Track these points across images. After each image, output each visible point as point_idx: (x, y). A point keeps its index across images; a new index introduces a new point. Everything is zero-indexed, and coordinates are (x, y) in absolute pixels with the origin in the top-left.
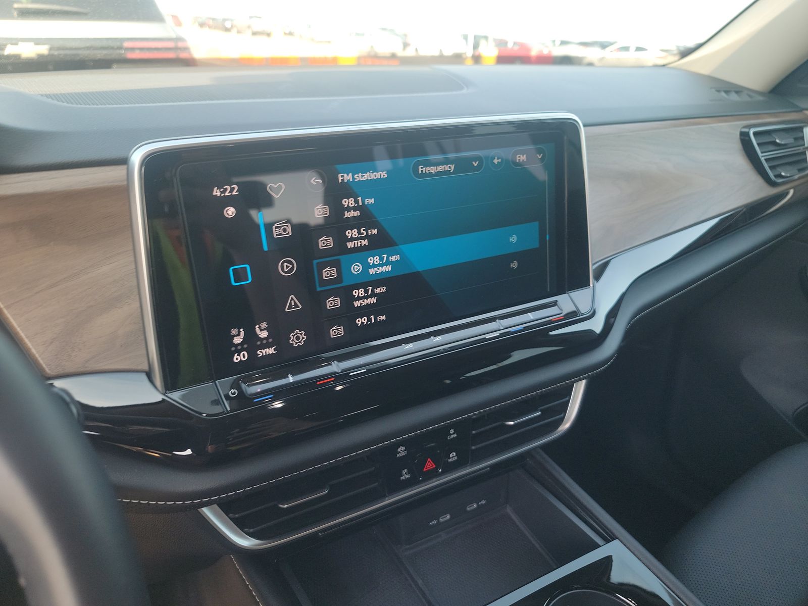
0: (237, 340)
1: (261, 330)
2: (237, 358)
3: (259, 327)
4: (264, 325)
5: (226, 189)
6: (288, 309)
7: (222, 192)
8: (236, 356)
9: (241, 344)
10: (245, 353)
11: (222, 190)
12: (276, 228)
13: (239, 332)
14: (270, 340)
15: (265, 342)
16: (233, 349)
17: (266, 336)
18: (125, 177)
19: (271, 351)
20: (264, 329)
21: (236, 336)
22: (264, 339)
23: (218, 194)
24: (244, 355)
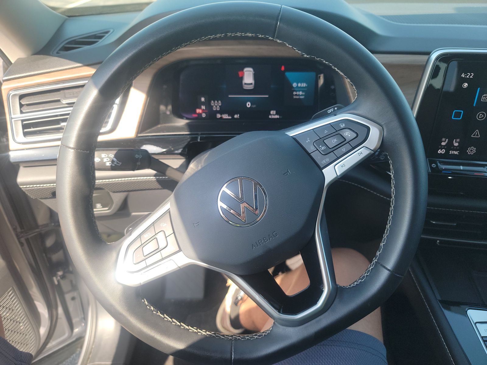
0: (443, 144)
1: (456, 142)
2: (439, 151)
3: (456, 141)
4: (458, 140)
5: (468, 75)
6: (473, 136)
7: (465, 76)
8: (440, 150)
9: (444, 146)
10: (444, 150)
11: (466, 75)
12: (484, 96)
13: (446, 140)
14: (458, 148)
15: (455, 148)
16: (440, 147)
17: (457, 145)
18: (426, 61)
19: (456, 153)
20: (457, 142)
21: (443, 141)
22: (456, 146)
23: (464, 76)
24: (443, 151)
